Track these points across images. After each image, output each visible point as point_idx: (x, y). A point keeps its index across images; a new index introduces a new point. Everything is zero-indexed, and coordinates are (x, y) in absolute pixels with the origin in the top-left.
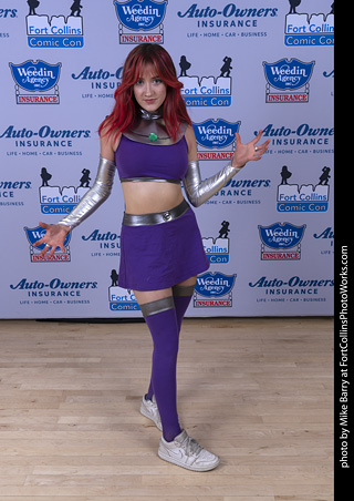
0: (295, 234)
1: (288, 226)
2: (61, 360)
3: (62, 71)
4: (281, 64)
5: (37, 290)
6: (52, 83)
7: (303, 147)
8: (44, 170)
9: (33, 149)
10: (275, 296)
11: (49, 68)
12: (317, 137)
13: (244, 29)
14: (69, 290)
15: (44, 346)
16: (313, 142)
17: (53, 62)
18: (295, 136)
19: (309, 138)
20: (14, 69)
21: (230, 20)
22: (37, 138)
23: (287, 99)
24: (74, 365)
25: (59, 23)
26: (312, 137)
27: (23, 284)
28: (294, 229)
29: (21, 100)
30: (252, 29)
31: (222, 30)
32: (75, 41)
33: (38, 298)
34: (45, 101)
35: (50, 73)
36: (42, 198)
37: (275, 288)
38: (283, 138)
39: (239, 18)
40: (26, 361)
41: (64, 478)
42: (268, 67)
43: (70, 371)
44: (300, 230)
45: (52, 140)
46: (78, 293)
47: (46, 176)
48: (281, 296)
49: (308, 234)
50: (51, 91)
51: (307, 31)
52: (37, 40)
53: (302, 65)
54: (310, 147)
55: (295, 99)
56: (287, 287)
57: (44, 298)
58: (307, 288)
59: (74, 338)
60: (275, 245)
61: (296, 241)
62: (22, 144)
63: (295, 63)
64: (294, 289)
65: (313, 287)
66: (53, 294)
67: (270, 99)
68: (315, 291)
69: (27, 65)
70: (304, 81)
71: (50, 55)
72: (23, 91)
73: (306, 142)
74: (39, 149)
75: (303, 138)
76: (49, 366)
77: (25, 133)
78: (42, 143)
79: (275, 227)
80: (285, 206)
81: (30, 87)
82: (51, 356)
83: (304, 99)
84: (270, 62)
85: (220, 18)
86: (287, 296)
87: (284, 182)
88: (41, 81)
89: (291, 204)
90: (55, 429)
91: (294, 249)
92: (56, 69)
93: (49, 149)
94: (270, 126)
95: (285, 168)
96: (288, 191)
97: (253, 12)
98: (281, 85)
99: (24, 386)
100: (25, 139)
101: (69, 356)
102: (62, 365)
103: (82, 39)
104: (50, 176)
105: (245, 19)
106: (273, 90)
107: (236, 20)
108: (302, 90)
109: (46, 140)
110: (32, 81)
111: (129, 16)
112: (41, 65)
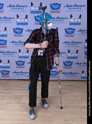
0: (71, 63)
1: (69, 62)
2: (22, 88)
3: (23, 30)
4: (68, 29)
5: (18, 74)
6: (21, 32)
7: (73, 46)
8: (19, 50)
9: (17, 45)
10: (66, 76)
11: (21, 29)
12: (76, 44)
13: (61, 22)
14: (24, 74)
15: (19, 85)
16: (75, 45)
17: (22, 28)
18: (71, 44)
19: (74, 44)
20: (14, 29)
21: (58, 20)
22: (18, 43)
23: (69, 36)
24: (25, 90)
25: (23, 20)
26: (75, 44)
27: (15, 72)
28: (71, 62)
29: (15, 36)
30: (62, 22)
31: (56, 22)
32: (26, 24)
33: (18, 75)
34: (20, 36)
35: (21, 30)
36: (19, 55)
37: (66, 74)
38: (68, 44)
39: (60, 20)
40: (15, 88)
41: (21, 114)
42: (65, 30)
43: (24, 91)
44: (72, 63)
45: (21, 44)
46: (26, 74)
47: (20, 51)
48: (68, 76)
49: (73, 63)
50: (21, 34)
51: (74, 22)
52: (18, 24)
53: (73, 29)
54: (74, 46)
55: (71, 36)
56: (69, 74)
57: (19, 75)
58: (73, 74)
59: (25, 84)
60: (66, 66)
61: (71, 65)
62: (15, 44)
63: (71, 29)
64: (70, 74)
65: (74, 74)
66: (21, 74)
67: (66, 36)
68: (75, 75)
69: (16, 29)
70: (73, 32)
71: (21, 27)
72: (15, 34)
73: (73, 45)
74: (19, 45)
75: (73, 44)
76: (20, 90)
77: (16, 42)
78: (19, 44)
79: (67, 62)
80: (69, 58)
81: (17, 33)
82: (20, 87)
83: (73, 36)
84: (66, 28)
85: (56, 19)
86: (69, 76)
87: (69, 53)
88: (19, 32)
89: (70, 57)
90: (20, 104)
91: (71, 66)
92: (22, 30)
93: (20, 45)
94: (66, 41)
95: (69, 50)
96: (69, 55)
97: (63, 18)
98: (68, 33)
99: (14, 94)
100: (16, 43)
101: (24, 88)
102: (22, 90)
103: (27, 24)
104: (21, 51)
105: (61, 20)
106: (67, 34)
107: (59, 20)
108: (73, 34)
109: (20, 44)
110: (17, 32)
111: (37, 19)
112: (19, 29)
